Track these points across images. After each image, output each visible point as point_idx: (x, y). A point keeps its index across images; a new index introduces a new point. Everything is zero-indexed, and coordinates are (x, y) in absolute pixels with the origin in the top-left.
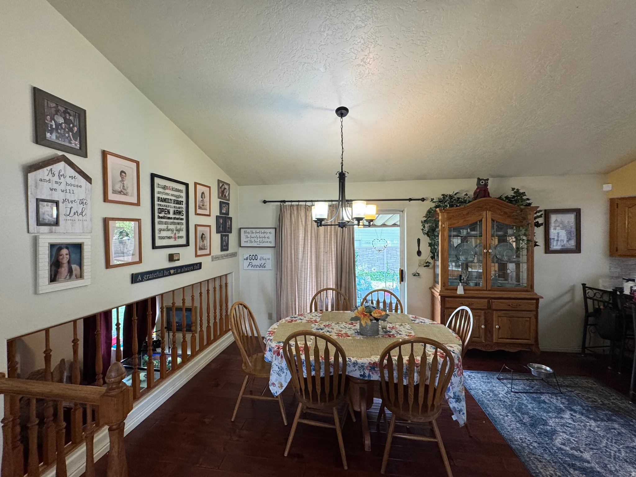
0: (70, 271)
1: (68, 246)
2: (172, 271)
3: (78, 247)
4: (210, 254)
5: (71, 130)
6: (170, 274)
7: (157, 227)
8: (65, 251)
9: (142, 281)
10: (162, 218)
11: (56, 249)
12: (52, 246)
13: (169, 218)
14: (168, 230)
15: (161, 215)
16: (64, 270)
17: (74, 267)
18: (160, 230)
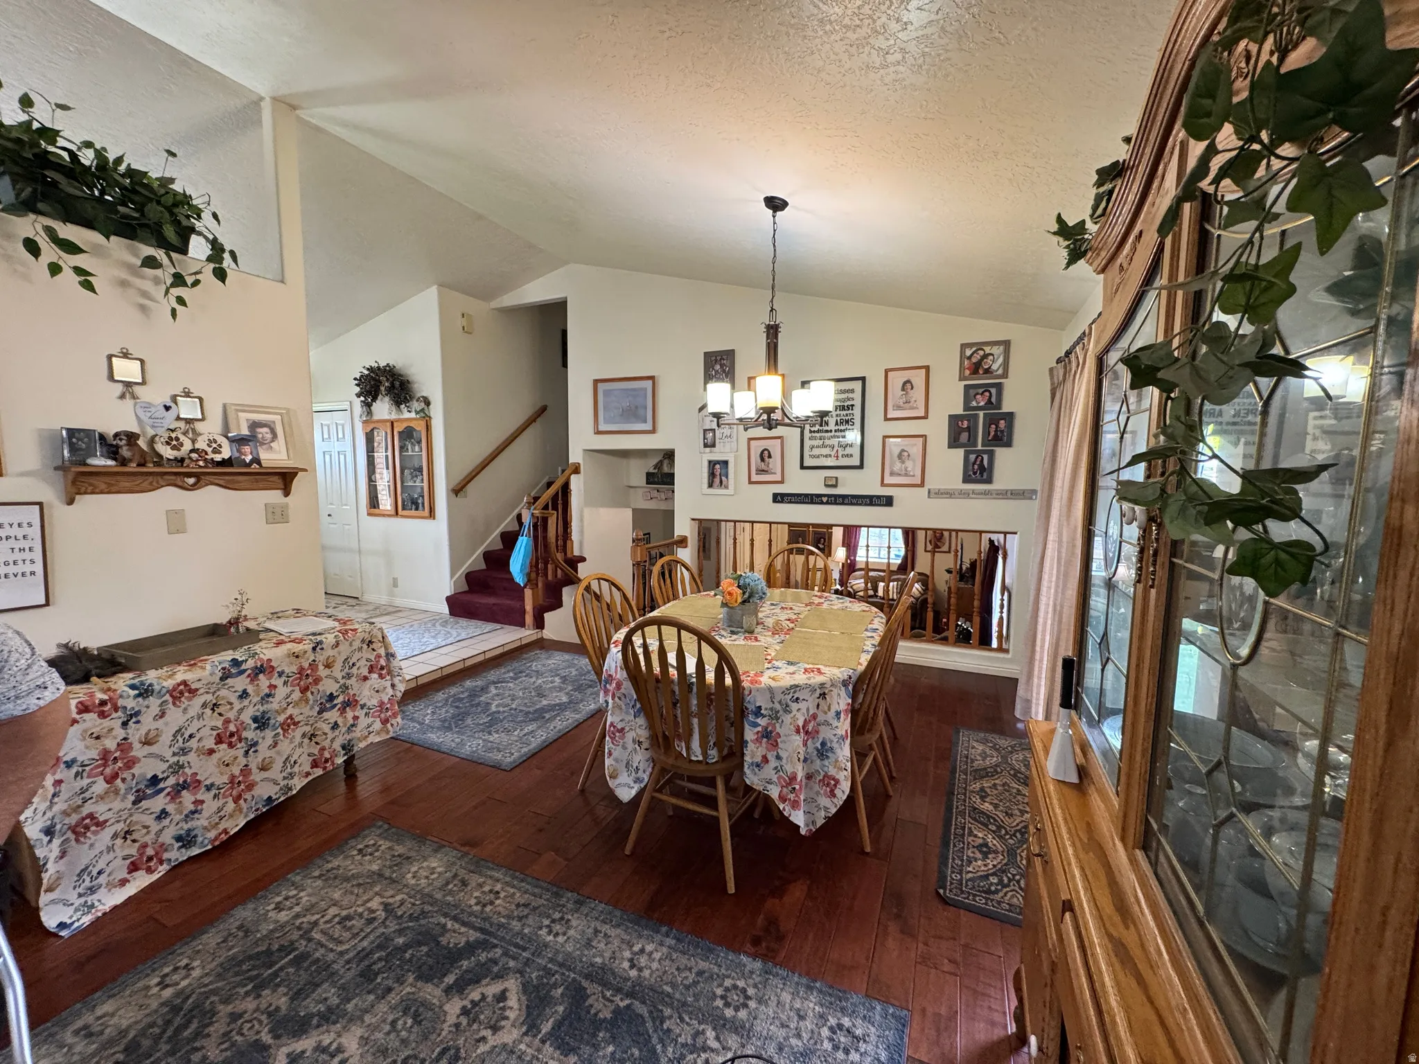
0: (721, 482)
1: (718, 462)
2: (825, 499)
3: (726, 463)
4: (922, 485)
5: (724, 371)
6: (822, 503)
7: (807, 443)
8: (718, 466)
9: (782, 502)
10: (814, 432)
11: (712, 464)
12: (710, 462)
13: (827, 431)
14: (824, 446)
15: (813, 429)
16: (717, 480)
17: (723, 478)
18: (812, 448)
